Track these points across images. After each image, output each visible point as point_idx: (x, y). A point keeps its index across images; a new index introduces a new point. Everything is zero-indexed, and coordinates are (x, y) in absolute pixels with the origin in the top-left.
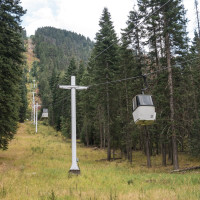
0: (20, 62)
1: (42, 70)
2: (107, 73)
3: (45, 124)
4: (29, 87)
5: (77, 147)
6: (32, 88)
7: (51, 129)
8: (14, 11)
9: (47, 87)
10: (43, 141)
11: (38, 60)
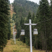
0: (8, 14)
1: (17, 17)
2: (44, 17)
3: (19, 40)
4: (11, 24)
5: (33, 50)
6: (13, 25)
7: (21, 42)
10: (18, 47)
11: (15, 13)
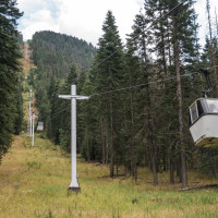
1: (39, 78)
2: (110, 81)
3: (42, 137)
4: (25, 96)
5: (77, 162)
7: (49, 142)
8: (10, 14)
9: (45, 97)
10: (40, 155)
11: (35, 67)
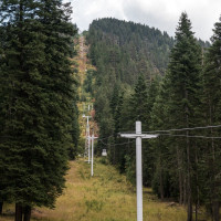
3: (104, 163)
4: (81, 107)
7: (112, 169)
11: (94, 68)
